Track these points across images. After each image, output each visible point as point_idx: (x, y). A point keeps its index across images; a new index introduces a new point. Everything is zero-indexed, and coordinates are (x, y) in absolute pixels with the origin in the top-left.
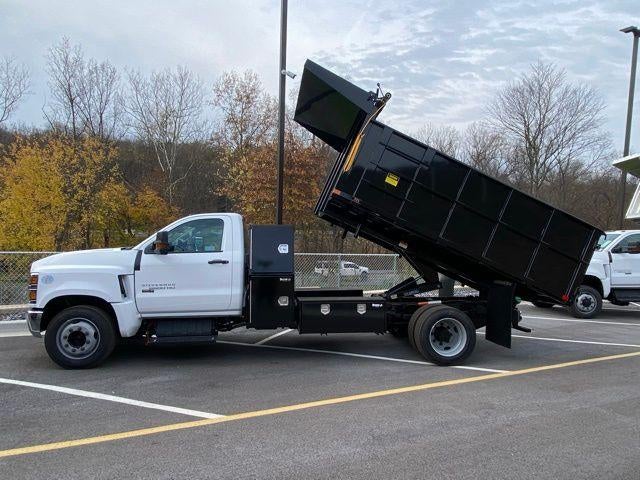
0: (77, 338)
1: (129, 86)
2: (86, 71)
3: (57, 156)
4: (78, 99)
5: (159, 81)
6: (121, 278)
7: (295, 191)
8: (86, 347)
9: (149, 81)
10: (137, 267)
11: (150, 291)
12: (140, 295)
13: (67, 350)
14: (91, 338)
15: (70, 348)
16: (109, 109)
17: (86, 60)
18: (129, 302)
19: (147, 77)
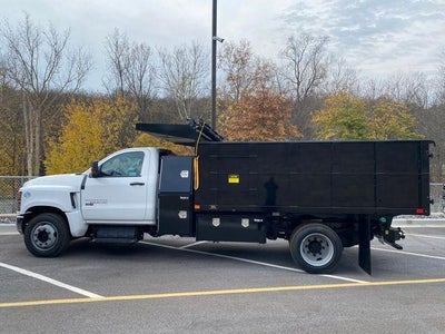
0: (43, 236)
1: (159, 59)
2: (130, 51)
3: (98, 111)
4: (125, 71)
5: (180, 53)
6: (72, 194)
7: (264, 131)
8: (48, 242)
9: (172, 54)
10: (83, 188)
11: (91, 204)
12: (84, 207)
13: (37, 244)
14: (51, 236)
15: (39, 242)
16: (146, 76)
17: (130, 42)
18: (77, 212)
19: (171, 51)
